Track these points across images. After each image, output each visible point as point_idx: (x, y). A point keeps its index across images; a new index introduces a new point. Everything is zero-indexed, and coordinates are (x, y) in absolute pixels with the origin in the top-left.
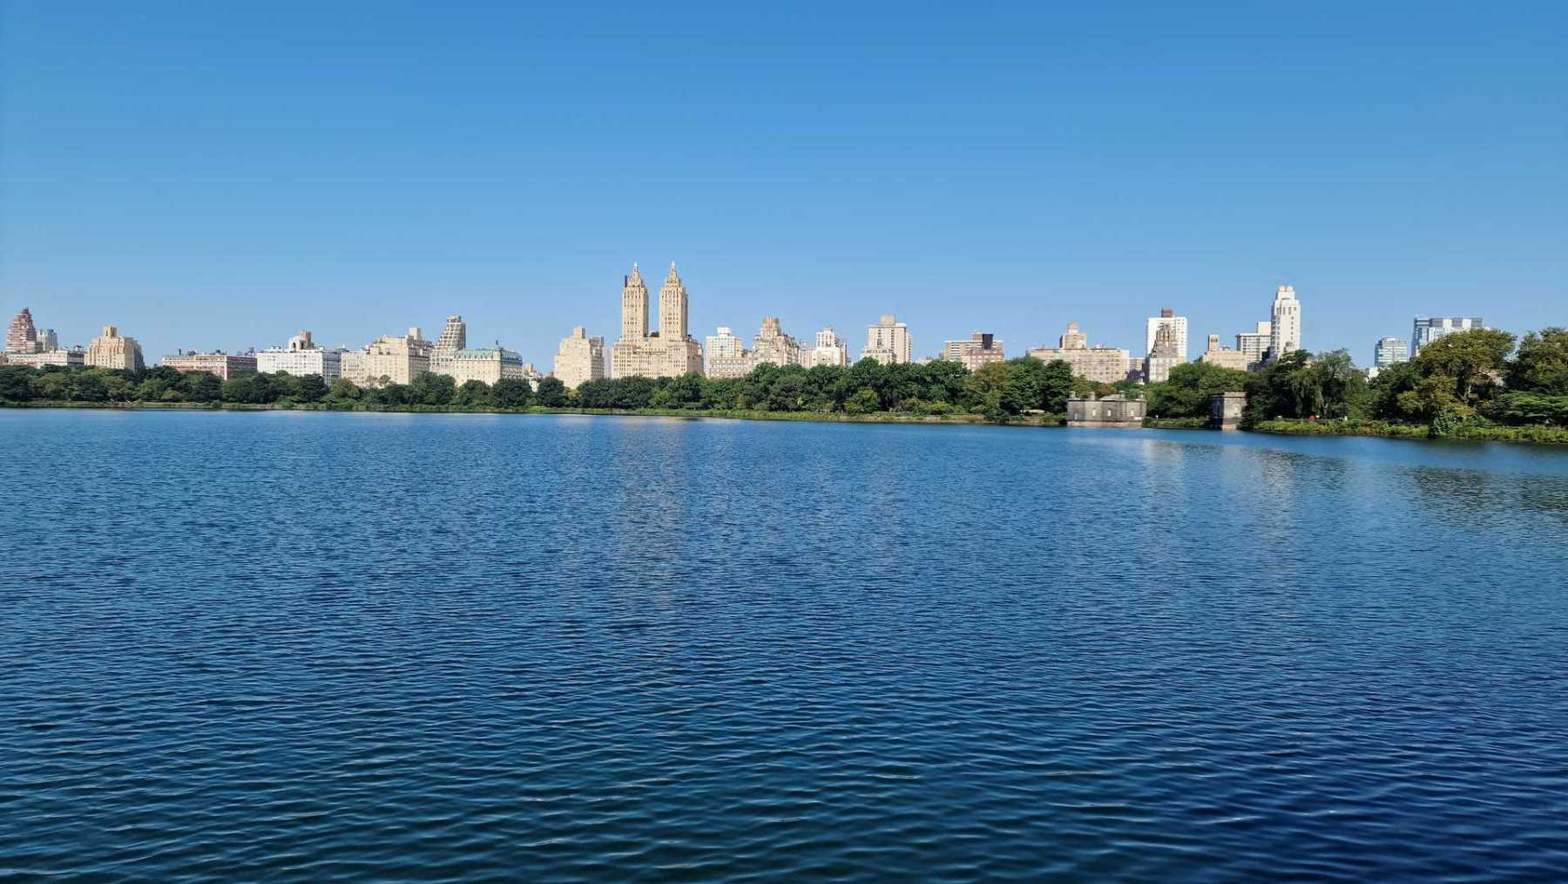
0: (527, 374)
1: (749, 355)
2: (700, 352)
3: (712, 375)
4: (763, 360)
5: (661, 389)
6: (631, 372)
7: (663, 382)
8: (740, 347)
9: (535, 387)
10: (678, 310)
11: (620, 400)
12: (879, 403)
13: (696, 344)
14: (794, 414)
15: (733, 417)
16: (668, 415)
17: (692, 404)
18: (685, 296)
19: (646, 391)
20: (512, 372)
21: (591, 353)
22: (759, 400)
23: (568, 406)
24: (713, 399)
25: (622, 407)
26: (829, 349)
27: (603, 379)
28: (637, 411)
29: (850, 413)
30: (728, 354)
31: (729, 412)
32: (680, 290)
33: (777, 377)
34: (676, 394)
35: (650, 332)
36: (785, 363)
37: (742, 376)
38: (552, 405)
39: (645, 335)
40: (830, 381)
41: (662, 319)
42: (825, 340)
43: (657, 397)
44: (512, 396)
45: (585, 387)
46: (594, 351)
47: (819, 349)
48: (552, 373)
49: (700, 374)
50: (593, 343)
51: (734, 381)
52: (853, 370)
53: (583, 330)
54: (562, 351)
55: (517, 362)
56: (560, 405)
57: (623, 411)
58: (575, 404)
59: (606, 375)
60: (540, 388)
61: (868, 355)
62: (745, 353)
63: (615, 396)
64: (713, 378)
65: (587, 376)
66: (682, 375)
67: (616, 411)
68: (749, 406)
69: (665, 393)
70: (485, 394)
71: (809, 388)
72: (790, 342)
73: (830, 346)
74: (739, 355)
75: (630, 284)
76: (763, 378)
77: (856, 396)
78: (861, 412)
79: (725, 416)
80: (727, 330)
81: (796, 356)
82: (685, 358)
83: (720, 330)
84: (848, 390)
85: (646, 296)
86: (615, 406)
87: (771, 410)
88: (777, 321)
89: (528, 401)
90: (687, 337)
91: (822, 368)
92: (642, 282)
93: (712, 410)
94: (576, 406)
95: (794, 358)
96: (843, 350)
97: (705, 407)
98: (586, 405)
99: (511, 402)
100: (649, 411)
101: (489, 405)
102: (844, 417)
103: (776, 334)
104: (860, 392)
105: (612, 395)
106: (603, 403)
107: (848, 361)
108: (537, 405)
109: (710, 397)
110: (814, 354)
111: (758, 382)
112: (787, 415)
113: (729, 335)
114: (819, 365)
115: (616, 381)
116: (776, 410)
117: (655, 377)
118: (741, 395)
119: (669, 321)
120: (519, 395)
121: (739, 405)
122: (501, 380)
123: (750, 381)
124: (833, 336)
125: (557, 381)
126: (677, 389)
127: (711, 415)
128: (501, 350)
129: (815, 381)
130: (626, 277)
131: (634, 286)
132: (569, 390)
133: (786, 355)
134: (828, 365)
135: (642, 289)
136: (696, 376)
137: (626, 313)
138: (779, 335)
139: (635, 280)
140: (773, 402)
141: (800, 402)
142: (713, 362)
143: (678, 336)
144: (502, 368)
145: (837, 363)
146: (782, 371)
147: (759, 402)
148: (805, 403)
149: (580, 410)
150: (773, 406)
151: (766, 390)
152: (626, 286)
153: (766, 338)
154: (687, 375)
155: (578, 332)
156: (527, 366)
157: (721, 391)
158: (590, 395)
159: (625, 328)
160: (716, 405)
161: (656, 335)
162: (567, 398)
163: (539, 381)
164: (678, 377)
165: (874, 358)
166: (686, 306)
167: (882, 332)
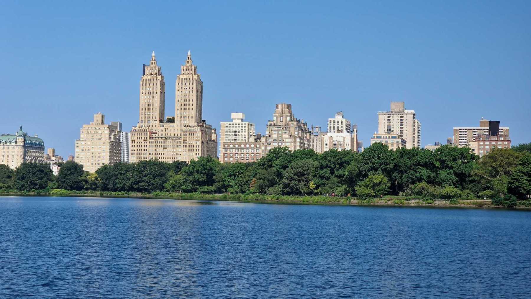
0: (49, 158)
1: (263, 140)
2: (214, 137)
3: (226, 159)
4: (275, 145)
5: (176, 173)
6: (147, 157)
7: (178, 166)
8: (253, 131)
9: (56, 170)
10: (193, 96)
11: (137, 183)
12: (389, 188)
13: (211, 129)
14: (306, 198)
15: (246, 201)
16: (183, 198)
17: (206, 188)
18: (200, 83)
19: (162, 175)
20: (34, 156)
21: (110, 138)
22: (272, 184)
23: (87, 189)
24: (226, 183)
25: (139, 190)
26: (340, 134)
27: (120, 163)
28: (153, 194)
29: (361, 196)
30: (241, 139)
31: (243, 196)
32: (196, 77)
33: (290, 162)
34: (191, 178)
35: (166, 119)
36: (298, 148)
37: (256, 161)
38: (72, 188)
39: (161, 121)
40: (341, 165)
41: (177, 105)
42: (336, 126)
43: (172, 181)
44: (34, 179)
45: (103, 171)
46: (112, 137)
47: (330, 134)
48: (73, 157)
49: (214, 159)
50: (111, 128)
51: (248, 165)
52: (363, 155)
53: (103, 116)
54: (82, 136)
55: (39, 147)
56: (80, 188)
57: (140, 194)
58: (94, 187)
59: (123, 159)
60: (61, 172)
61: (378, 141)
62: (258, 138)
63: (132, 180)
64: (226, 162)
65: (105, 160)
66: (196, 160)
67: (133, 194)
68: (262, 190)
69: (180, 177)
70: (9, 177)
71: (321, 172)
72: (302, 128)
73: (341, 131)
74: (252, 140)
75: (147, 72)
76: (276, 162)
77: (366, 181)
78: (371, 196)
79: (238, 200)
80: (240, 115)
81: (309, 141)
82: (199, 144)
83: (234, 115)
84: (359, 174)
85: (163, 84)
86: (131, 189)
87: (284, 194)
88: (289, 107)
89: (50, 184)
90: (201, 122)
91: (333, 152)
92: (159, 71)
93: (225, 194)
94: (95, 189)
95: (306, 143)
96: (354, 135)
97: (219, 191)
98: (105, 188)
99: (33, 185)
100: (164, 194)
101: (13, 188)
102: (355, 201)
103: (289, 119)
104: (370, 177)
105: (129, 179)
106: (120, 186)
107: (359, 146)
108: (58, 188)
109: (224, 181)
110: (326, 139)
111: (271, 166)
112: (300, 199)
113: (242, 120)
114: (331, 150)
115: (133, 165)
116: (288, 194)
117: (170, 162)
118: (254, 179)
119: (184, 106)
120: (41, 179)
121: (252, 189)
122: (24, 164)
123: (263, 165)
124: (344, 121)
125: (77, 164)
126: (191, 173)
127: (225, 199)
128: (25, 136)
129: (327, 166)
130: (144, 66)
131: (151, 74)
132: (88, 174)
133: (298, 140)
134: (340, 150)
135: (159, 77)
136: (210, 160)
137: (143, 99)
138: (291, 120)
139: (152, 68)
140: (286, 186)
141: (312, 185)
142: (226, 147)
143: (192, 122)
144: (25, 152)
145: (348, 148)
146: (295, 156)
147: (272, 186)
148: (317, 187)
149: (99, 192)
150: (286, 190)
151: (279, 175)
152: (144, 74)
153: (279, 123)
154: (200, 160)
155: (98, 118)
156: (48, 151)
157: (235, 175)
158: (108, 179)
159: (142, 114)
160: (229, 189)
161: (171, 120)
162: (86, 181)
163: (60, 165)
164: (192, 161)
165: (384, 143)
166: (201, 93)
167: (391, 118)
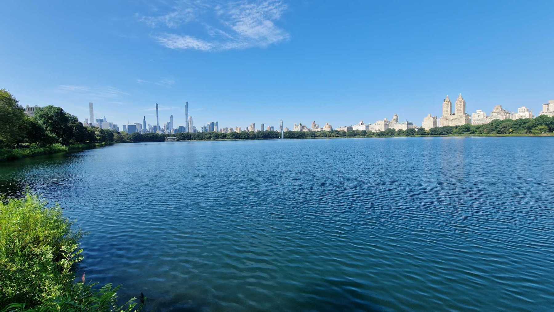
0: (414, 127)
1: (489, 117)
2: (470, 118)
3: (474, 124)
4: (495, 119)
5: (456, 129)
6: (445, 125)
7: (457, 127)
8: (485, 115)
9: (417, 130)
10: (462, 107)
11: (442, 132)
12: (548, 130)
13: (469, 115)
14: (508, 134)
15: (483, 136)
16: (458, 136)
17: (467, 133)
18: (464, 103)
19: (451, 130)
20: (410, 127)
21: (433, 121)
22: (493, 130)
23: (426, 135)
25: (442, 134)
26: (524, 113)
27: (437, 127)
28: (448, 135)
29: (534, 133)
30: (480, 117)
31: (481, 134)
32: (463, 101)
33: (501, 123)
34: (461, 130)
35: (452, 114)
36: (504, 119)
37: (486, 124)
38: (421, 134)
39: (450, 115)
40: (524, 123)
41: (456, 110)
42: (522, 111)
43: (454, 131)
45: (431, 130)
46: (434, 120)
47: (519, 113)
48: (422, 127)
49: (470, 124)
50: (434, 118)
51: (483, 125)
52: (535, 119)
53: (431, 115)
54: (424, 121)
55: (412, 124)
56: (424, 134)
58: (428, 134)
60: (418, 130)
61: (543, 114)
62: (487, 117)
64: (475, 125)
65: (432, 126)
66: (463, 125)
68: (489, 132)
69: (457, 130)
70: (403, 132)
71: (514, 126)
72: (506, 112)
73: (524, 112)
74: (485, 118)
75: (445, 101)
76: (495, 124)
77: (536, 128)
78: (539, 133)
79: (480, 136)
81: (509, 116)
82: (465, 120)
83: (477, 111)
84: (532, 126)
85: (451, 104)
86: (440, 134)
88: (501, 106)
89: (415, 134)
90: (465, 114)
91: (521, 119)
92: (449, 100)
93: (474, 134)
94: (428, 135)
95: (508, 117)
96: (531, 113)
97: (472, 133)
98: (432, 134)
99: (410, 134)
100: (452, 135)
101: (404, 135)
102: (531, 135)
103: (500, 110)
104: (538, 126)
105: (440, 131)
106: (437, 133)
107: (533, 116)
108: (417, 134)
109: (474, 130)
110: (517, 115)
111: (493, 125)
112: (505, 135)
113: (481, 112)
114: (519, 119)
115: (441, 128)
117: (454, 126)
118: (486, 130)
119: (459, 109)
120: (412, 132)
121: (485, 133)
122: (407, 129)
123: (489, 125)
124: (526, 108)
125: (423, 128)
127: (474, 136)
128: (407, 122)
129: (518, 124)
130: (444, 99)
131: (447, 102)
132: (426, 130)
133: (505, 116)
134: (524, 118)
135: (450, 102)
136: (468, 125)
137: (444, 109)
139: (447, 100)
140: (499, 131)
141: (510, 130)
142: (475, 120)
143: (462, 114)
144: (408, 126)
145: (528, 117)
146: (503, 121)
148: (513, 131)
149: (430, 135)
150: (499, 132)
151: (496, 128)
152: (444, 102)
153: (496, 112)
154: (465, 125)
155: (429, 115)
156: (414, 125)
157: (478, 128)
158: (432, 132)
159: (444, 113)
160: (476, 133)
161: (454, 114)
162: (426, 133)
163: (418, 129)
165: (545, 114)
166: (465, 105)
167: (549, 106)
